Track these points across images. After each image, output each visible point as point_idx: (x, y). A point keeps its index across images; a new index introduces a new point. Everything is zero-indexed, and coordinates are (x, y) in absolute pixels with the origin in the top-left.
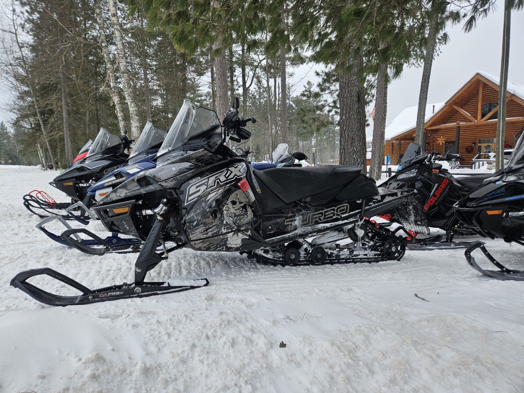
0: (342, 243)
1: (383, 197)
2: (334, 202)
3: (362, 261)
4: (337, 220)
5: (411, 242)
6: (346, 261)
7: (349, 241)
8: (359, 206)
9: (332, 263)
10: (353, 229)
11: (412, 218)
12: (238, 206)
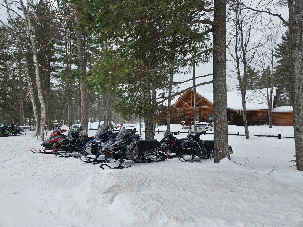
0: (154, 157)
1: (162, 146)
2: (152, 148)
3: (158, 161)
4: (153, 152)
5: (168, 157)
6: (155, 162)
7: (155, 157)
8: (158, 149)
9: (152, 162)
10: (157, 154)
11: (168, 151)
12: (136, 150)
